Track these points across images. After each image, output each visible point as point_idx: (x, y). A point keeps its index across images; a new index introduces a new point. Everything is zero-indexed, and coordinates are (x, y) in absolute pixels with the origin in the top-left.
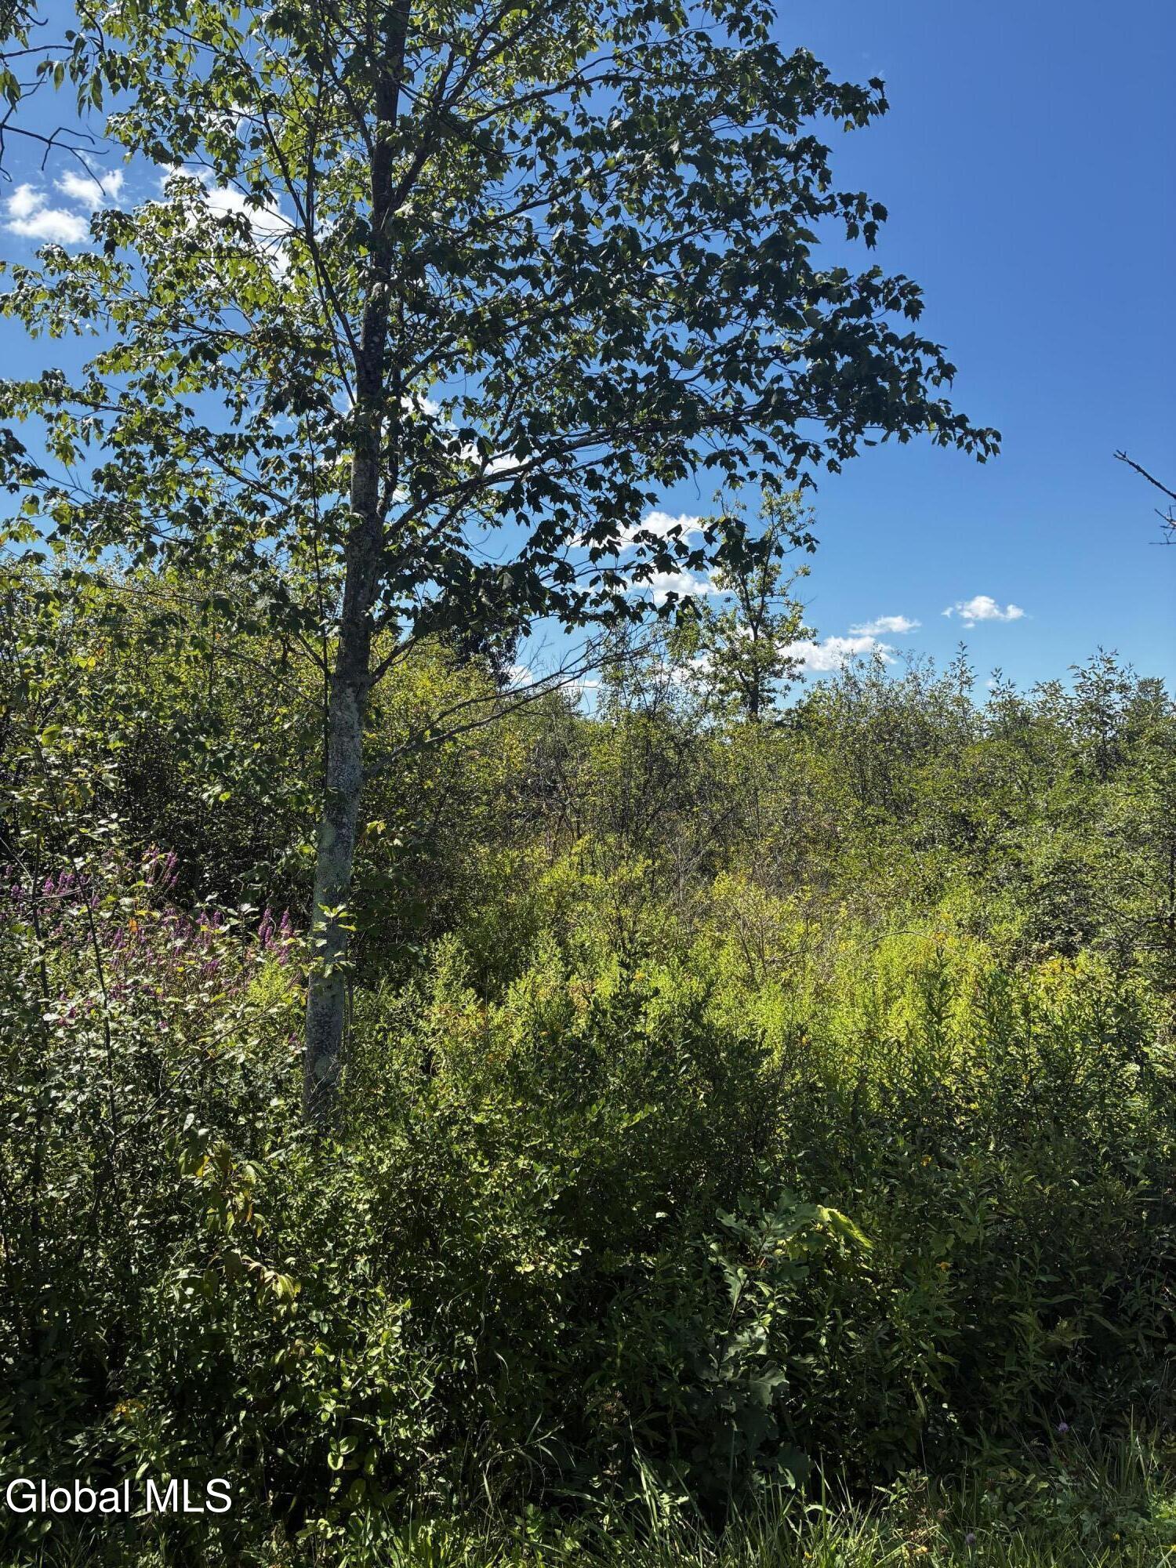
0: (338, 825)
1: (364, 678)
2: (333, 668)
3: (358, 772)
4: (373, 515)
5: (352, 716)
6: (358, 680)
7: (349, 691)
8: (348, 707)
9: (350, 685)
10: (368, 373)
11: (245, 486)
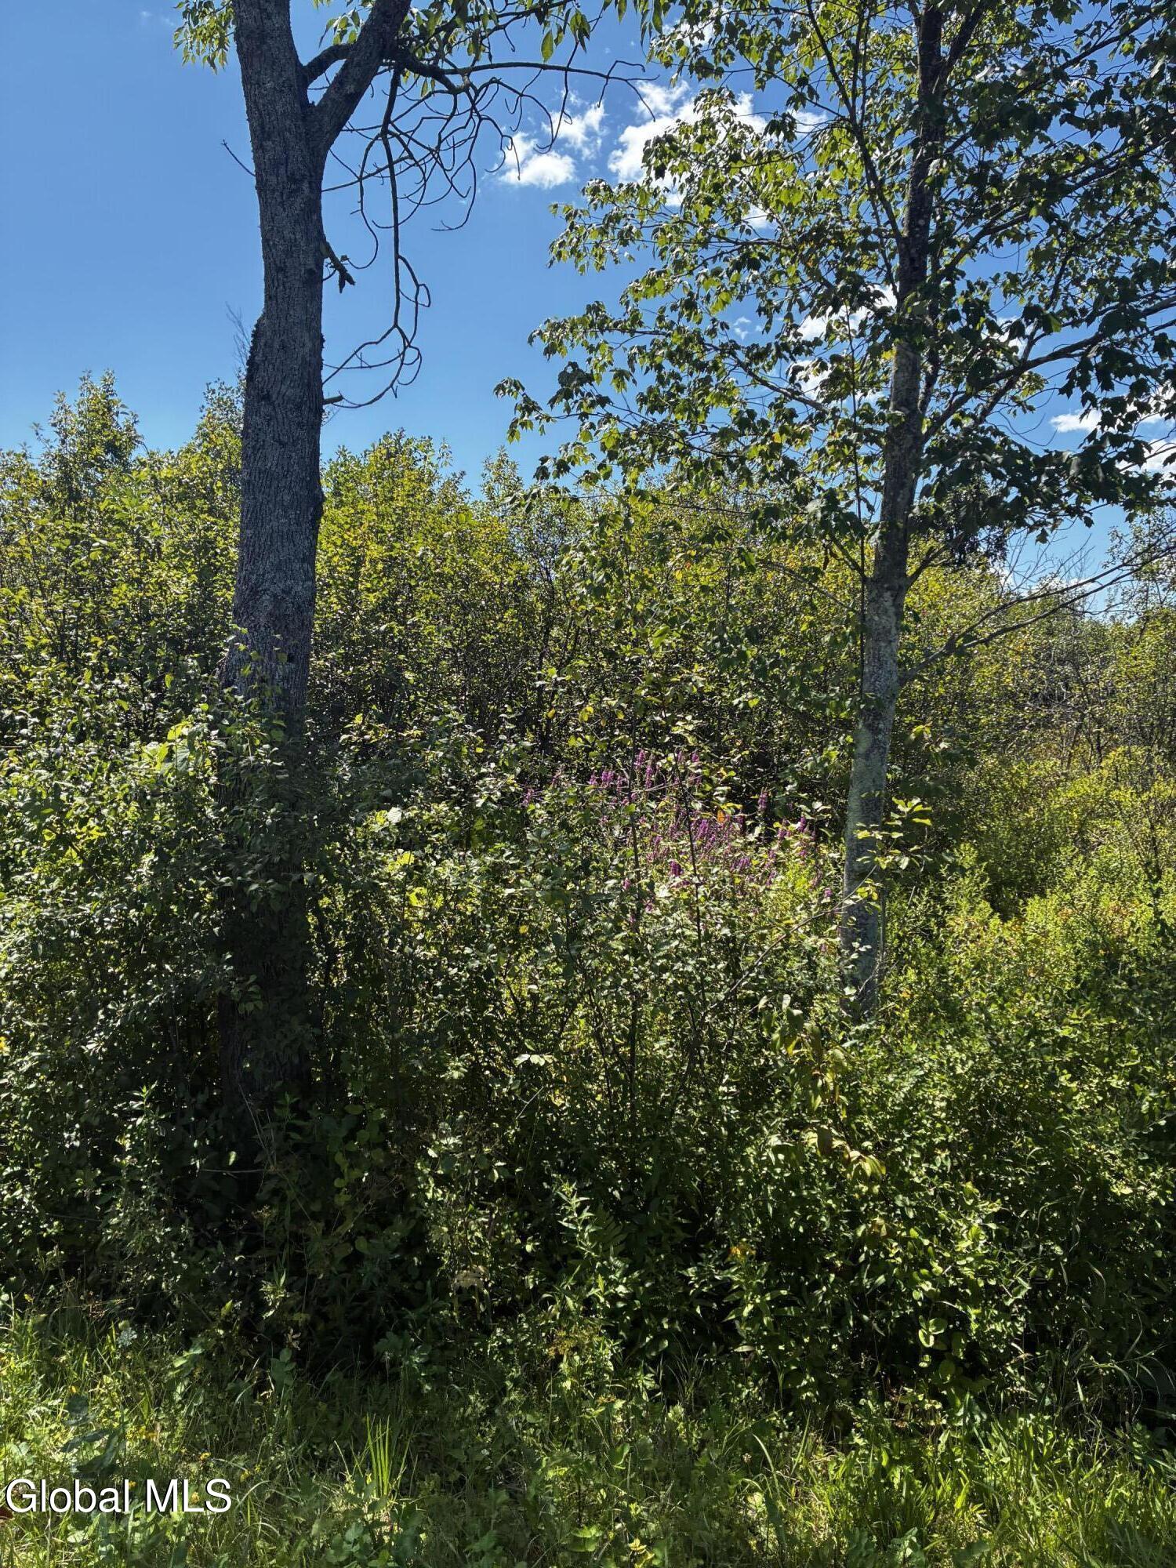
0: (874, 730)
1: (902, 582)
2: (869, 574)
3: (895, 678)
4: (914, 411)
5: (888, 621)
6: (896, 583)
7: (887, 595)
8: (886, 611)
9: (888, 589)
10: (912, 260)
11: (778, 395)
